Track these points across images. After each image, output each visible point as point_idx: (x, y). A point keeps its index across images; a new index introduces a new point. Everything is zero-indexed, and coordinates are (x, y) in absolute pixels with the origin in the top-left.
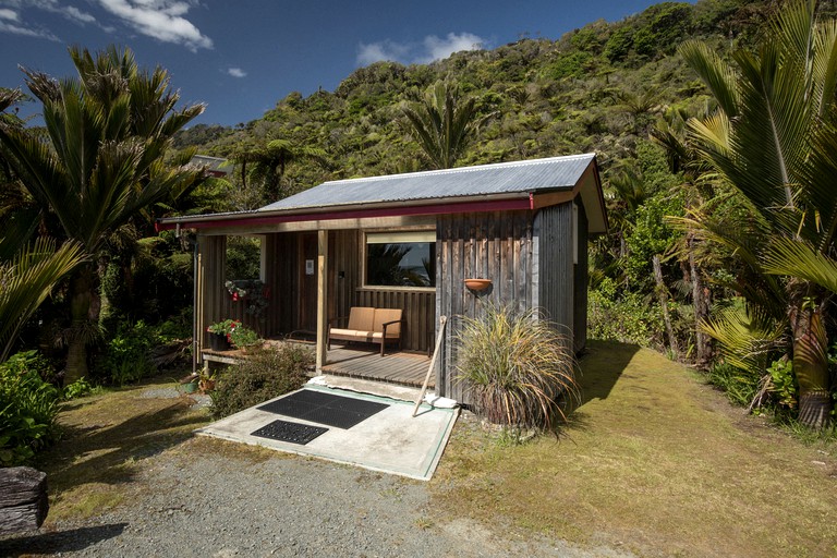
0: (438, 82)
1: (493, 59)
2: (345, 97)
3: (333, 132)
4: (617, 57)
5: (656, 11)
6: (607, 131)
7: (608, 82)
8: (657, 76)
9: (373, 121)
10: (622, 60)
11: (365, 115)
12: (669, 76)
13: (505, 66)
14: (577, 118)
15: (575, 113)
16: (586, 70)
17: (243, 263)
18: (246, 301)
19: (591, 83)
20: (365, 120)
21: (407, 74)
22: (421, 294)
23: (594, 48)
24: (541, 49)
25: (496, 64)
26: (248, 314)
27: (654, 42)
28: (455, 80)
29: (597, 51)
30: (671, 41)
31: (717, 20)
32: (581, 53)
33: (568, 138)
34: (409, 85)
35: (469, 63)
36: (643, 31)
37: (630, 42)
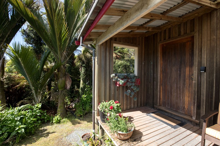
17: (129, 67)
18: (125, 87)
26: (127, 96)
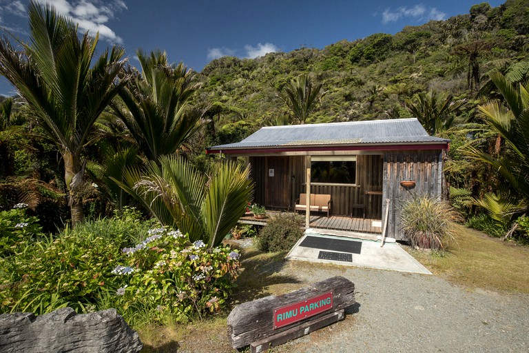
0: (259, 69)
1: (289, 58)
2: (207, 75)
3: (202, 94)
4: (355, 60)
5: (375, 38)
6: (355, 99)
7: (351, 73)
8: (377, 72)
9: (224, 89)
10: (358, 62)
11: (219, 85)
12: (383, 72)
13: (296, 62)
14: (338, 92)
15: (336, 89)
16: (339, 67)
19: (343, 73)
20: (219, 88)
21: (242, 64)
22: (341, 187)
23: (342, 55)
24: (314, 53)
25: (290, 60)
27: (374, 54)
28: (268, 68)
29: (343, 56)
30: (382, 54)
31: (405, 44)
32: (336, 57)
33: (336, 103)
34: (243, 70)
35: (276, 59)
36: (368, 47)
37: (362, 53)
